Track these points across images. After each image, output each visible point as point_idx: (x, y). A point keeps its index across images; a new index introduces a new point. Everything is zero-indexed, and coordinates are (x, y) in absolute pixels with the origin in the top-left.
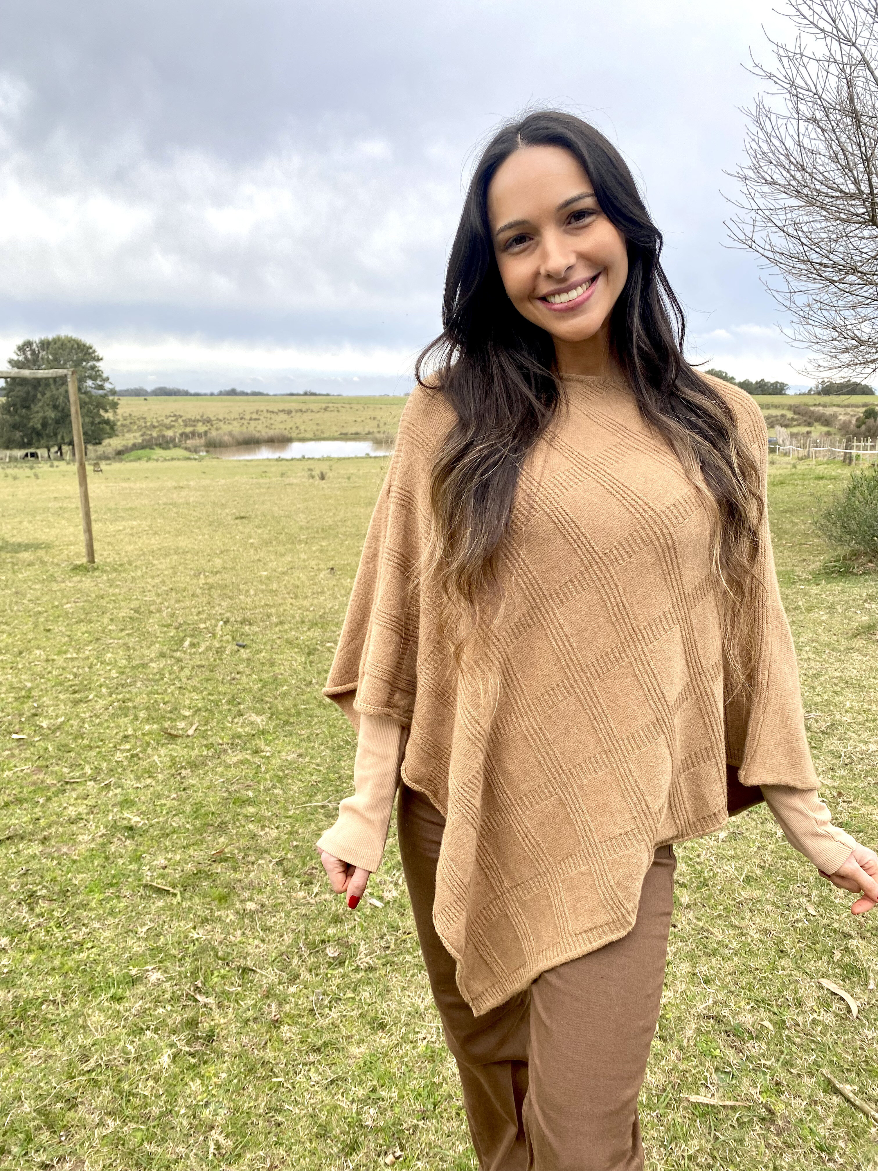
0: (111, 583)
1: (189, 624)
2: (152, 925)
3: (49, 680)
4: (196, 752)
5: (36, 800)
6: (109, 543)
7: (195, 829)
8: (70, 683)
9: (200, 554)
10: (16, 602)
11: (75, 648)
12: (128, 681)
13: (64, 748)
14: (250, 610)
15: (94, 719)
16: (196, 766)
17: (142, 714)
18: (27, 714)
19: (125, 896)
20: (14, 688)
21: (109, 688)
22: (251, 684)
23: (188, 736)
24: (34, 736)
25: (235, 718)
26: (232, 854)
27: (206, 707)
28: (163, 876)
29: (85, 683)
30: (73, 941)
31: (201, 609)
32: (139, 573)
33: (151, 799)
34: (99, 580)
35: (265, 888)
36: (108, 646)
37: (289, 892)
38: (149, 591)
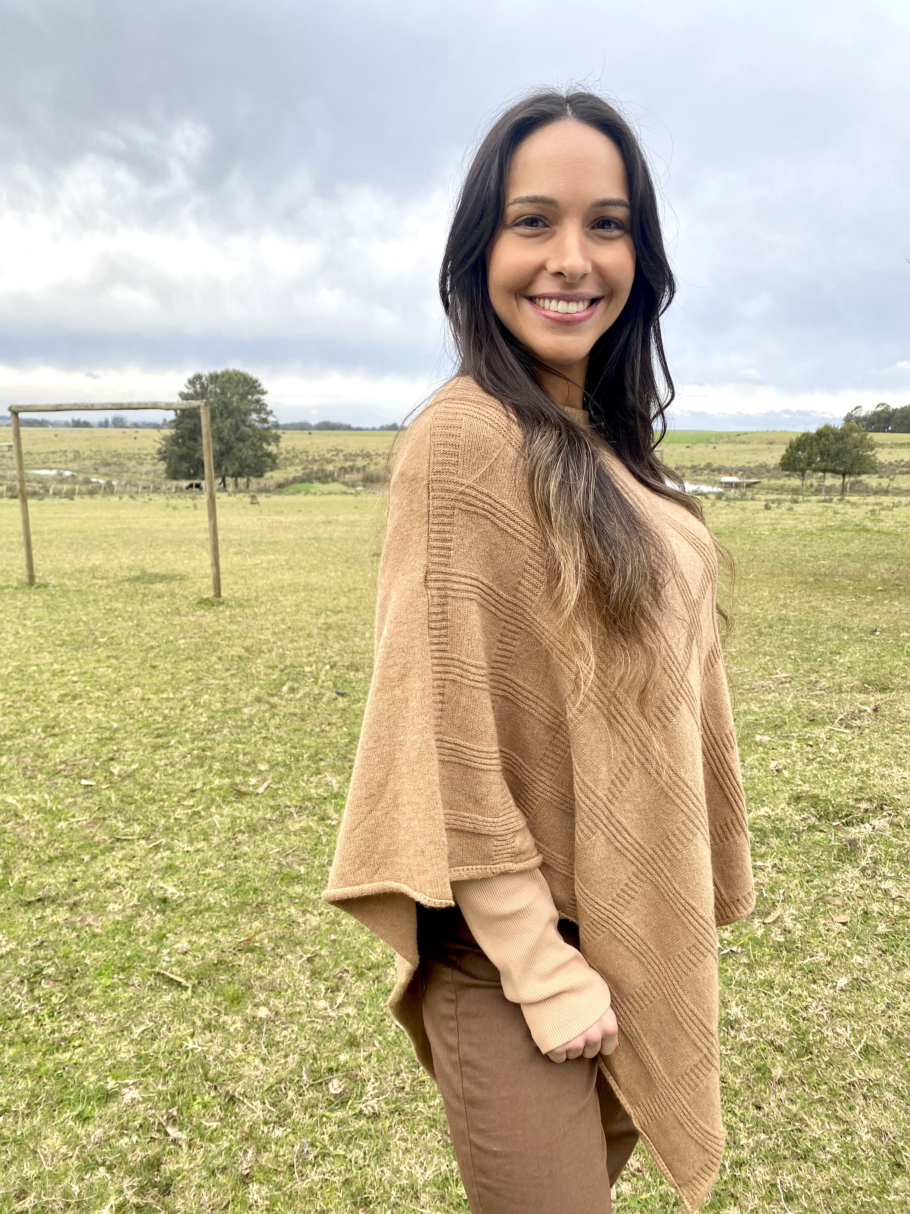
0: (232, 620)
1: (295, 667)
2: (151, 1024)
3: (138, 721)
4: (260, 814)
5: (83, 857)
6: (243, 577)
7: (231, 908)
8: (158, 726)
9: (328, 592)
10: (134, 635)
11: (173, 687)
12: (216, 727)
13: (127, 799)
14: (361, 654)
15: (168, 767)
16: (255, 831)
17: (217, 766)
18: (105, 758)
19: (133, 985)
20: (101, 728)
21: (194, 734)
22: (339, 738)
23: (258, 794)
24: (102, 784)
25: (312, 776)
26: (262, 944)
27: (284, 761)
28: (180, 963)
29: (172, 726)
30: (63, 1035)
31: (311, 651)
32: (263, 609)
33: (197, 866)
34: (221, 616)
35: (286, 991)
36: (207, 687)
37: (311, 998)
38: (268, 629)
